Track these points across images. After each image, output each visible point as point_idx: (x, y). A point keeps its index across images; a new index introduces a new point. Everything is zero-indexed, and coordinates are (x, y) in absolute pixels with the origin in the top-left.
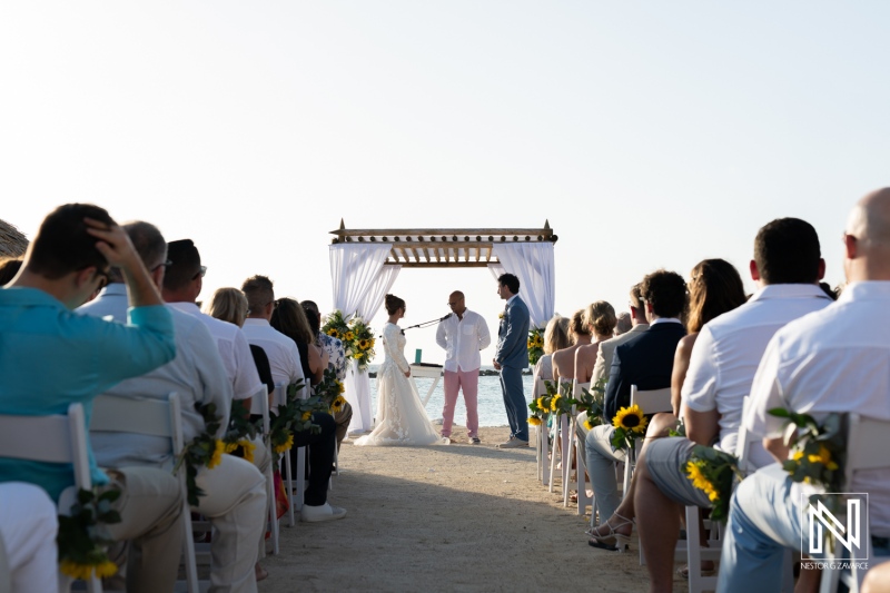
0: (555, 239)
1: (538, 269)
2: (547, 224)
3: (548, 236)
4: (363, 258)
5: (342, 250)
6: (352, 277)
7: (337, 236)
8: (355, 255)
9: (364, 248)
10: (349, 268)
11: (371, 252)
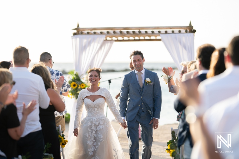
0: (194, 31)
1: (185, 47)
2: (190, 24)
3: (191, 30)
4: (89, 43)
5: (78, 39)
6: (84, 53)
7: (75, 31)
8: (85, 41)
9: (90, 37)
10: (83, 48)
11: (94, 40)
